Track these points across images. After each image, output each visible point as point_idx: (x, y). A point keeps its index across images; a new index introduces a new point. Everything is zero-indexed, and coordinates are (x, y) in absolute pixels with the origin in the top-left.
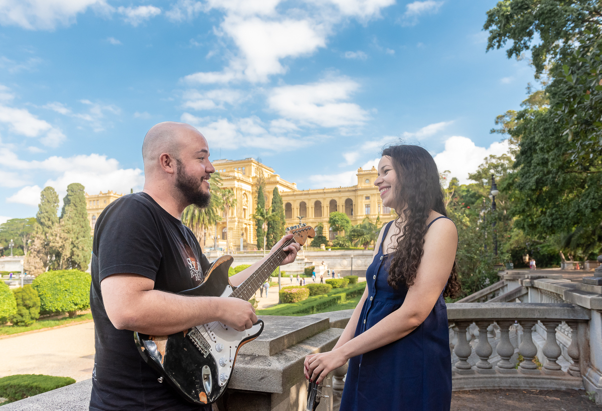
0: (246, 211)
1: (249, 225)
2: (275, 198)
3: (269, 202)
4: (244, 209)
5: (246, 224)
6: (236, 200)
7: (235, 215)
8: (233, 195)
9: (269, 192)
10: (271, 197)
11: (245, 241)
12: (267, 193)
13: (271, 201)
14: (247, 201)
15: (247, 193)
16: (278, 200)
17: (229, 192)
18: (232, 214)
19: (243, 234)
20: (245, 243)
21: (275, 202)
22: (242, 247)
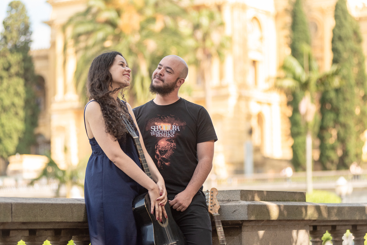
0: (260, 66)
1: (269, 104)
2: (339, 26)
3: (322, 39)
4: (254, 62)
5: (259, 103)
6: (230, 39)
7: (229, 78)
8: (222, 24)
9: (322, 11)
10: (329, 23)
11: (257, 150)
12: (316, 15)
13: (328, 36)
14: (261, 39)
15: (261, 17)
16: (347, 31)
17: (211, 17)
18: (221, 76)
19: (250, 132)
20: (259, 157)
21: (340, 39)
22: (249, 167)
